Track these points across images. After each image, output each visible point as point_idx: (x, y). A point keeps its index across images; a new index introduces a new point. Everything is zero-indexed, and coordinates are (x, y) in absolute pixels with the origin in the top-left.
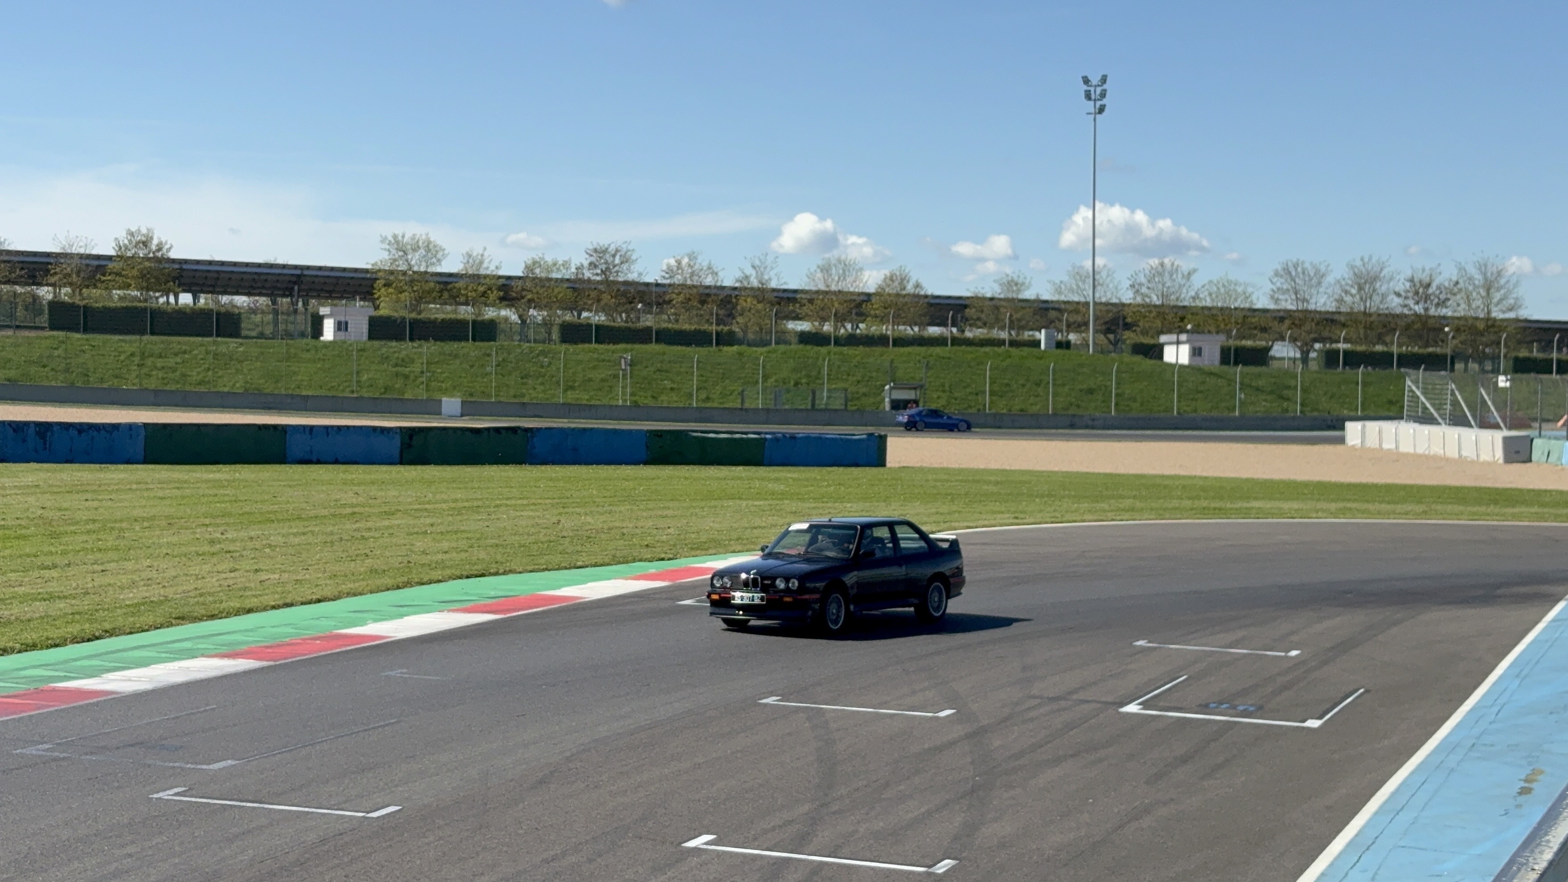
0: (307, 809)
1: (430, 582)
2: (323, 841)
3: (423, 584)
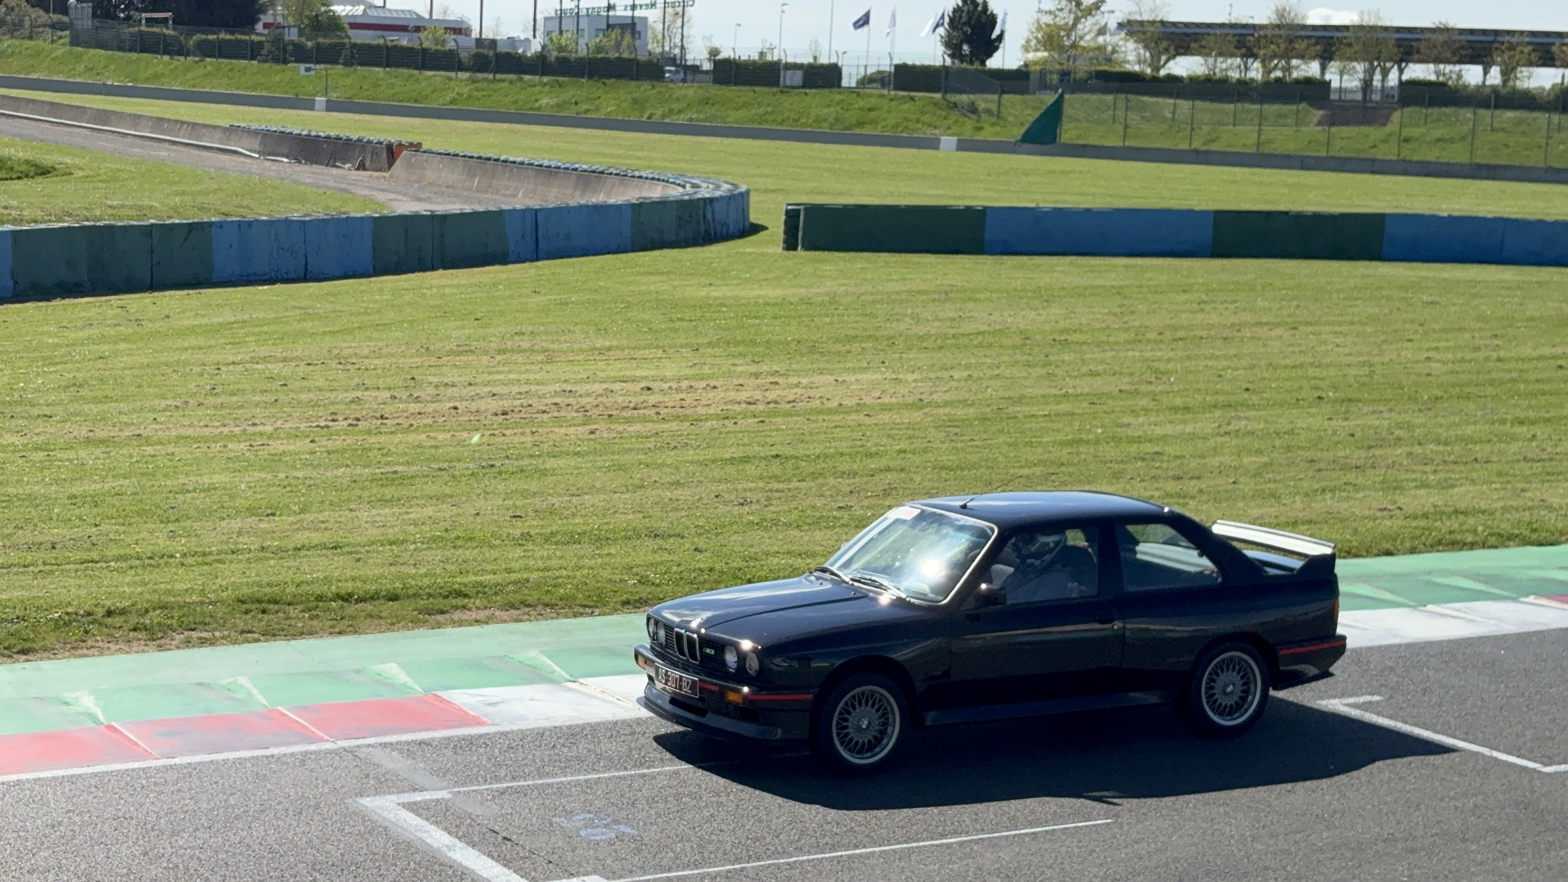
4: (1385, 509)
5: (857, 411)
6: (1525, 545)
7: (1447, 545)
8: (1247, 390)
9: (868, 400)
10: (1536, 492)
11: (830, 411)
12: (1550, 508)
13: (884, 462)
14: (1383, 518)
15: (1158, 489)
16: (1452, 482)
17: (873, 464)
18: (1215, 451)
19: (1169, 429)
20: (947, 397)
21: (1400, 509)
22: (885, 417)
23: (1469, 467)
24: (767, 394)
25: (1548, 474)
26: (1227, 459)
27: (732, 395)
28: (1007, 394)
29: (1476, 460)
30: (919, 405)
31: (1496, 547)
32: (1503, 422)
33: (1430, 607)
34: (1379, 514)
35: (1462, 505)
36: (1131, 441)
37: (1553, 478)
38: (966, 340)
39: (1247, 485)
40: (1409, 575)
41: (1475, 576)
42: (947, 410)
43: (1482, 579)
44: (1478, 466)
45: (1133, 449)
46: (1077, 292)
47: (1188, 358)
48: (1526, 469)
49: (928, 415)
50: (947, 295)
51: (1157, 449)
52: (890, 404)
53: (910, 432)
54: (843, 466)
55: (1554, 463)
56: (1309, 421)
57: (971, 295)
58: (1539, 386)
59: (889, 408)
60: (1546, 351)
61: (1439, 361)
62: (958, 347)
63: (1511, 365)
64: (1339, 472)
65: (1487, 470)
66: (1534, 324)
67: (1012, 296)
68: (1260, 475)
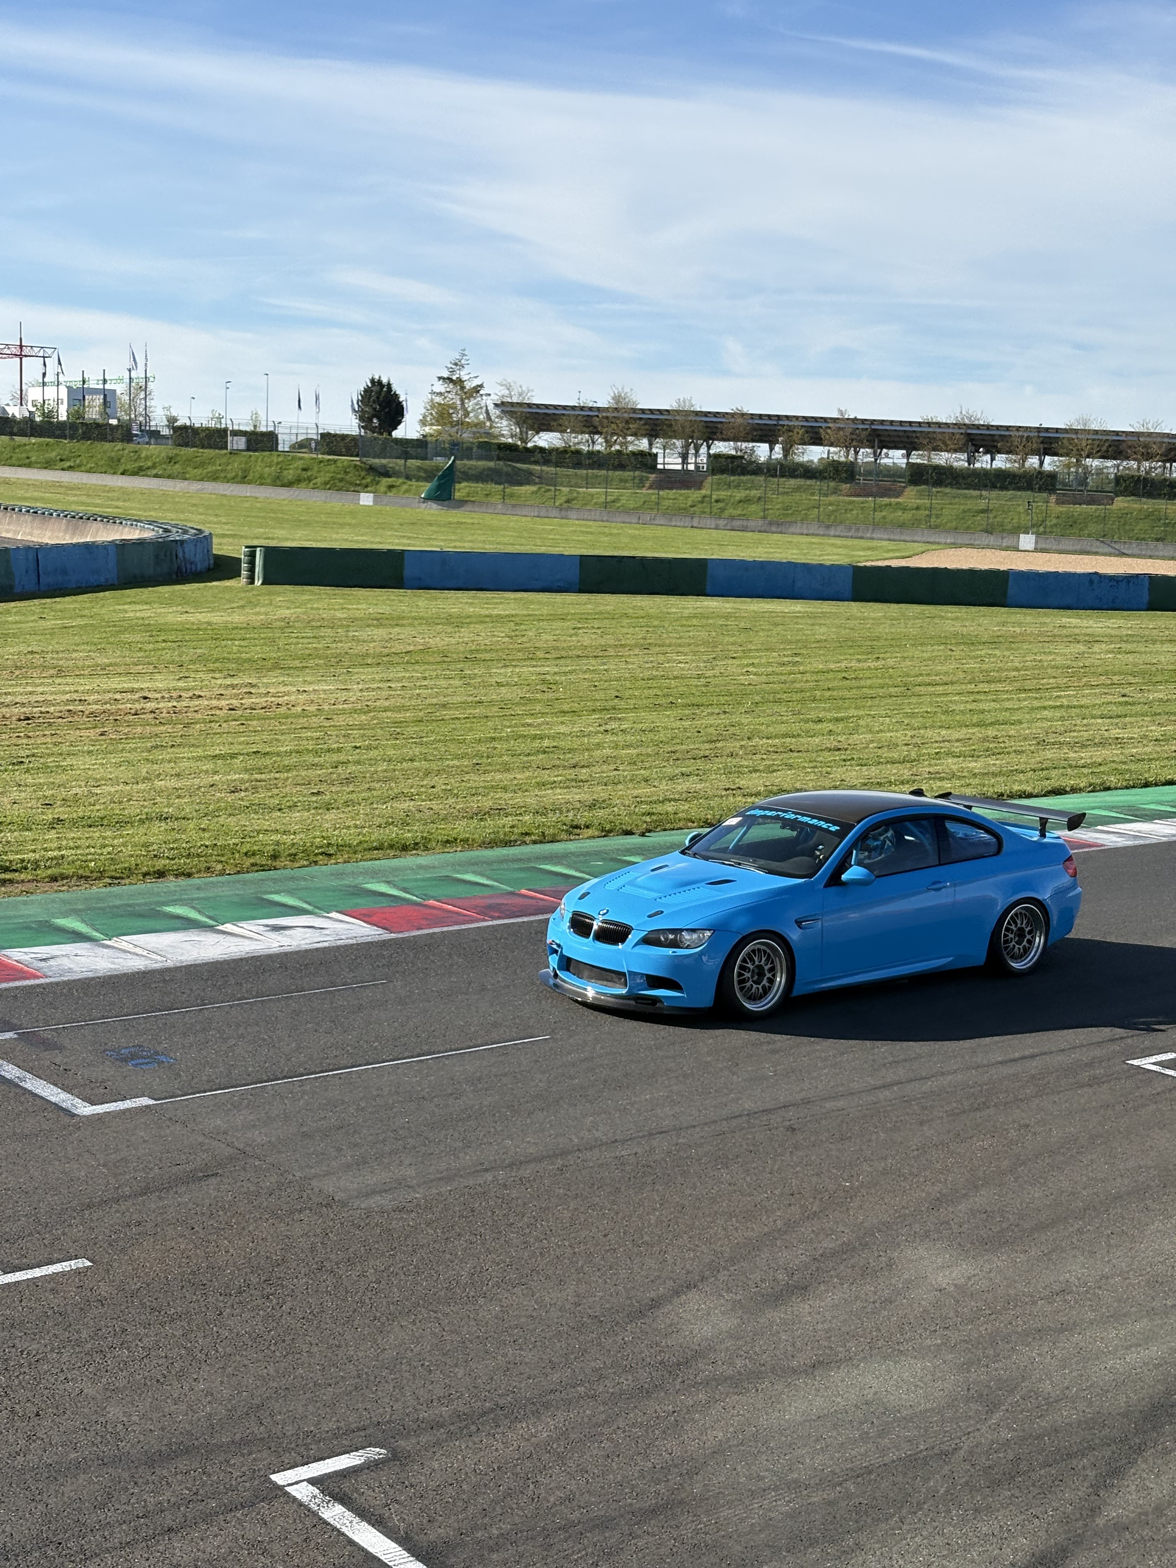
5: (316, 716)
8: (617, 697)
9: (326, 707)
11: (297, 716)
13: (342, 757)
14: (727, 796)
15: (557, 776)
16: (775, 767)
17: (335, 757)
18: (599, 746)
19: (562, 729)
20: (387, 703)
22: (340, 721)
23: (785, 755)
24: (243, 702)
26: (607, 752)
27: (215, 703)
28: (435, 701)
30: (368, 710)
32: (807, 721)
34: (724, 793)
36: (534, 737)
38: (396, 659)
39: (626, 772)
42: (389, 714)
45: (536, 744)
46: (481, 620)
47: (571, 672)
48: (828, 756)
49: (373, 718)
50: (379, 621)
51: (555, 744)
52: (344, 709)
53: (362, 732)
54: (311, 759)
55: (848, 752)
56: (667, 720)
57: (397, 621)
58: (830, 693)
59: (343, 712)
60: (832, 666)
61: (755, 674)
62: (391, 663)
63: (808, 677)
64: (692, 761)
65: (800, 757)
66: (822, 645)
67: (430, 621)
68: (635, 763)
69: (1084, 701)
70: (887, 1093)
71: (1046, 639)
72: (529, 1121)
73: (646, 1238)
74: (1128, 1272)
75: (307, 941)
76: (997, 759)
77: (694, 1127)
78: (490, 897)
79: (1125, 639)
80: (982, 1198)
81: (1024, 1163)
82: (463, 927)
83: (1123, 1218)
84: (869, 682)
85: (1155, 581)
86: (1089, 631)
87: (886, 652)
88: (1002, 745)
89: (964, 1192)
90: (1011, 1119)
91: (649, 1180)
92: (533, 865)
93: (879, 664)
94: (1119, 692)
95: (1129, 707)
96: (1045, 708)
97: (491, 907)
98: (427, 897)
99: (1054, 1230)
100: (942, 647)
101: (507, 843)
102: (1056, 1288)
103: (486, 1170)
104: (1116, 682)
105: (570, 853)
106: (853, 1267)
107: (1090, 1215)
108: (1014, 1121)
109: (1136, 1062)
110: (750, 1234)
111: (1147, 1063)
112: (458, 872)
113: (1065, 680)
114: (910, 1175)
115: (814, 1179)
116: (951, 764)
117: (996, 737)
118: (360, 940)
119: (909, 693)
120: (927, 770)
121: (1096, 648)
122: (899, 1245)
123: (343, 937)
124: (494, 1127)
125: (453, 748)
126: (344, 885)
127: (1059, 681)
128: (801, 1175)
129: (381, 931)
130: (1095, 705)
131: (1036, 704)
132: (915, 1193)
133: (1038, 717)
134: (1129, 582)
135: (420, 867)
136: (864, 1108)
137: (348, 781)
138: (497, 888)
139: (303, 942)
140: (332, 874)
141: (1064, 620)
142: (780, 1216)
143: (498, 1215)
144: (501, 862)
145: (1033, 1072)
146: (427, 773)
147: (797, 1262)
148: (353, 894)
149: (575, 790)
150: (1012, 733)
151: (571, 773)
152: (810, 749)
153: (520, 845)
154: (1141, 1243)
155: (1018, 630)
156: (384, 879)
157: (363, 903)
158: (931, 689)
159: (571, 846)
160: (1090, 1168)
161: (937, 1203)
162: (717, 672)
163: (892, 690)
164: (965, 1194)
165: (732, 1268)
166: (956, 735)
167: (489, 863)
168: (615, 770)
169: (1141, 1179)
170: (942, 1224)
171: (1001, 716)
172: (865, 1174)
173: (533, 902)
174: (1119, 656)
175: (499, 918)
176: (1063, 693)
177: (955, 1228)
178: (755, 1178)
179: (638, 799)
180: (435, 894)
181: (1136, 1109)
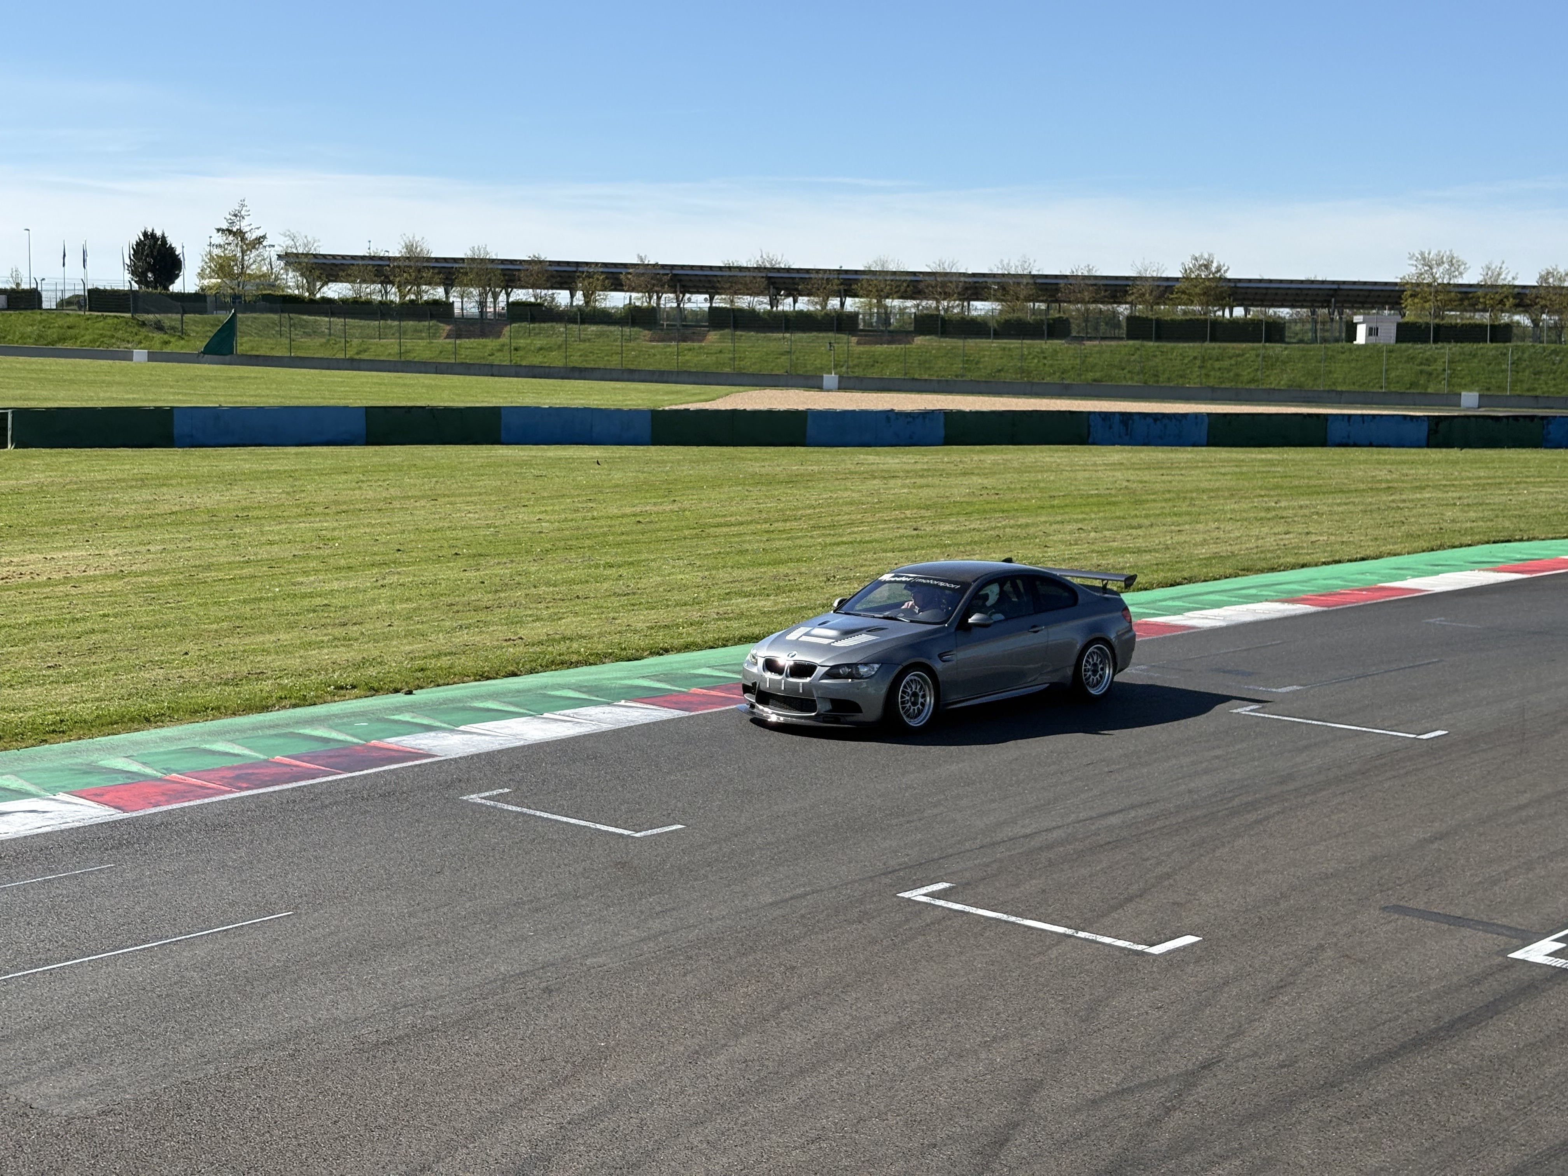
0: (1364, 729)
1: (1461, 546)
2: (1380, 756)
3: (1454, 547)
4: (510, 639)
5: (64, 584)
6: (617, 661)
7: (558, 665)
8: (399, 550)
9: (75, 574)
10: (624, 618)
11: (39, 585)
12: (635, 632)
13: (89, 625)
14: (508, 646)
15: (326, 635)
16: (560, 615)
17: (79, 628)
18: (374, 601)
19: (336, 585)
20: (145, 568)
21: (521, 638)
22: (90, 587)
23: (573, 603)
25: (633, 605)
26: (383, 607)
28: (197, 563)
29: (578, 597)
30: (120, 575)
31: (595, 664)
32: (597, 566)
33: (546, 715)
34: (505, 644)
35: (568, 633)
36: (304, 596)
37: (636, 608)
38: (160, 520)
39: (400, 626)
40: (529, 690)
41: (578, 688)
42: (145, 578)
43: (584, 689)
44: (579, 601)
45: (306, 602)
46: (255, 476)
47: (350, 526)
48: (615, 602)
49: (128, 583)
50: (143, 482)
51: (326, 602)
52: (95, 576)
53: (112, 599)
54: (52, 631)
55: (636, 596)
56: (449, 573)
57: (163, 481)
58: (624, 537)
59: (94, 579)
60: (628, 510)
61: (548, 521)
62: (153, 525)
63: (602, 522)
64: (473, 612)
65: (586, 604)
66: (618, 489)
67: (199, 481)
68: (410, 618)
69: (877, 535)
70: (652, 945)
71: (844, 476)
72: (261, 1006)
73: (381, 1121)
74: (886, 1114)
75: (28, 827)
76: (787, 597)
77: (443, 997)
78: (240, 767)
79: (921, 474)
80: (742, 1048)
81: (788, 1007)
82: (206, 801)
83: (884, 1056)
84: (664, 524)
85: (949, 416)
86: (885, 467)
87: (683, 495)
88: (793, 582)
89: (723, 1042)
90: (777, 962)
91: (390, 1057)
92: (291, 730)
93: (675, 507)
94: (911, 526)
95: (921, 540)
96: (838, 544)
97: (238, 778)
98: (169, 770)
99: (814, 1074)
100: (740, 488)
101: (265, 709)
102: (813, 1134)
103: (209, 1062)
104: (909, 516)
105: (333, 715)
106: (602, 1132)
107: (851, 1056)
108: (781, 964)
109: (906, 895)
110: (493, 1106)
111: (918, 895)
112: (207, 742)
113: (859, 516)
114: (669, 1028)
115: (568, 1042)
116: (741, 603)
117: (787, 575)
118: (91, 822)
119: (704, 535)
120: (716, 611)
121: (892, 482)
122: (652, 1104)
123: (69, 820)
124: (221, 1015)
125: (214, 611)
126: (77, 764)
127: (853, 517)
128: (554, 1038)
129: (113, 811)
130: (887, 540)
131: (828, 540)
132: (674, 1047)
133: (831, 553)
134: (924, 418)
135: (165, 739)
136: (627, 962)
137: (91, 652)
138: (248, 757)
139: (23, 828)
140: (64, 753)
141: (862, 456)
142: (528, 1085)
143: (217, 1111)
144: (255, 728)
145: (803, 912)
146: (182, 639)
147: (542, 1133)
148: (86, 773)
149: (343, 649)
150: (803, 570)
151: (339, 632)
152: (599, 596)
153: (278, 710)
154: (901, 1081)
155: (816, 468)
156: (122, 755)
157: (96, 782)
158: (725, 530)
159: (336, 708)
160: (854, 1007)
161: (694, 1057)
162: (507, 520)
163: (687, 532)
164: (725, 1045)
165: (471, 1146)
166: (746, 574)
167: (241, 730)
168: (390, 625)
169: (905, 1015)
170: (698, 1078)
171: (794, 554)
172: (622, 1032)
173: (288, 769)
174: (914, 491)
175: (248, 789)
176: (856, 529)
177: (712, 1081)
178: (505, 1046)
179: (411, 655)
180: (178, 767)
181: (903, 942)
